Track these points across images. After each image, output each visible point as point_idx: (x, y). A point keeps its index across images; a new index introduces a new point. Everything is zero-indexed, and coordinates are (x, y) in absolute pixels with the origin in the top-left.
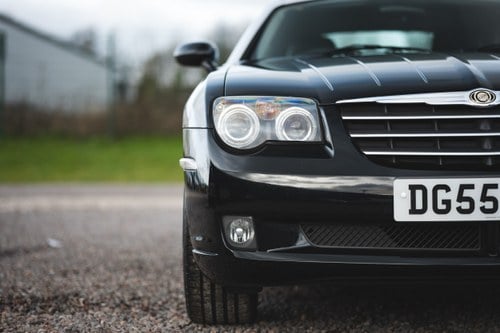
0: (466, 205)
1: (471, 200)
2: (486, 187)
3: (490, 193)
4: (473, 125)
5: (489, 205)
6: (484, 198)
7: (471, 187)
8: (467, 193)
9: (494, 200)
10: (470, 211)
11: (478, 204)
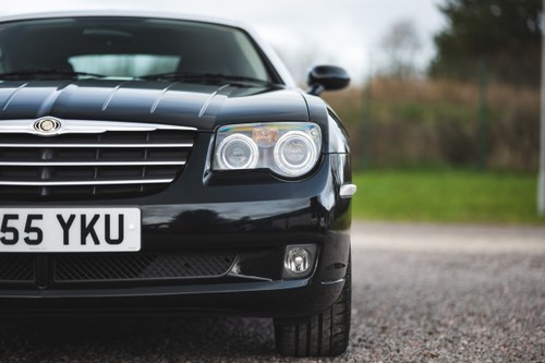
0: (9, 236)
1: (15, 231)
2: (31, 218)
3: (35, 224)
4: (35, 154)
5: (33, 236)
6: (28, 229)
7: (16, 217)
8: (11, 223)
9: (39, 231)
10: (14, 241)
11: (22, 235)
